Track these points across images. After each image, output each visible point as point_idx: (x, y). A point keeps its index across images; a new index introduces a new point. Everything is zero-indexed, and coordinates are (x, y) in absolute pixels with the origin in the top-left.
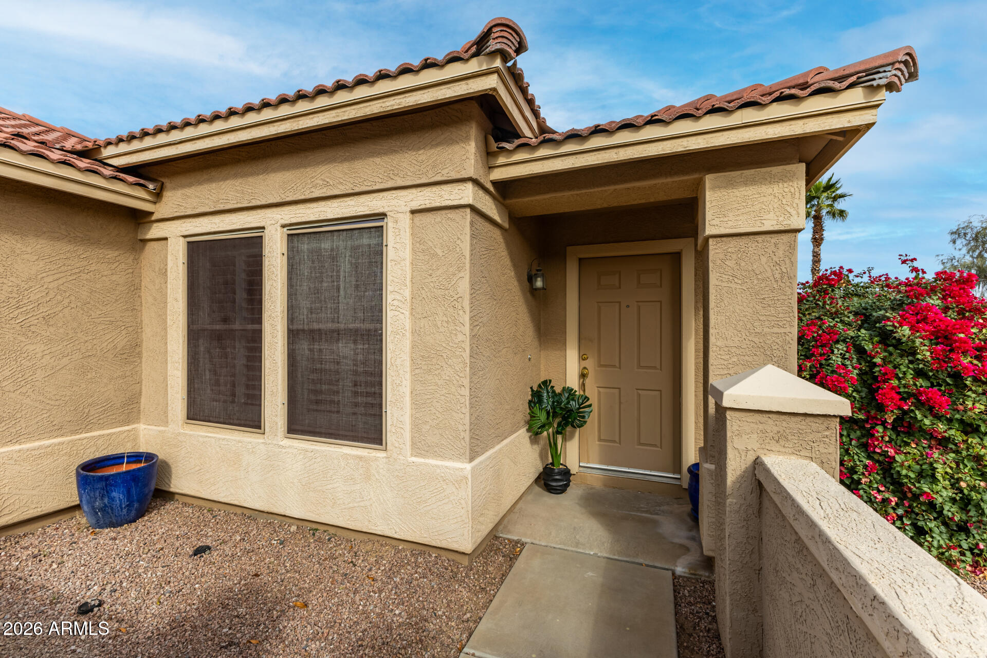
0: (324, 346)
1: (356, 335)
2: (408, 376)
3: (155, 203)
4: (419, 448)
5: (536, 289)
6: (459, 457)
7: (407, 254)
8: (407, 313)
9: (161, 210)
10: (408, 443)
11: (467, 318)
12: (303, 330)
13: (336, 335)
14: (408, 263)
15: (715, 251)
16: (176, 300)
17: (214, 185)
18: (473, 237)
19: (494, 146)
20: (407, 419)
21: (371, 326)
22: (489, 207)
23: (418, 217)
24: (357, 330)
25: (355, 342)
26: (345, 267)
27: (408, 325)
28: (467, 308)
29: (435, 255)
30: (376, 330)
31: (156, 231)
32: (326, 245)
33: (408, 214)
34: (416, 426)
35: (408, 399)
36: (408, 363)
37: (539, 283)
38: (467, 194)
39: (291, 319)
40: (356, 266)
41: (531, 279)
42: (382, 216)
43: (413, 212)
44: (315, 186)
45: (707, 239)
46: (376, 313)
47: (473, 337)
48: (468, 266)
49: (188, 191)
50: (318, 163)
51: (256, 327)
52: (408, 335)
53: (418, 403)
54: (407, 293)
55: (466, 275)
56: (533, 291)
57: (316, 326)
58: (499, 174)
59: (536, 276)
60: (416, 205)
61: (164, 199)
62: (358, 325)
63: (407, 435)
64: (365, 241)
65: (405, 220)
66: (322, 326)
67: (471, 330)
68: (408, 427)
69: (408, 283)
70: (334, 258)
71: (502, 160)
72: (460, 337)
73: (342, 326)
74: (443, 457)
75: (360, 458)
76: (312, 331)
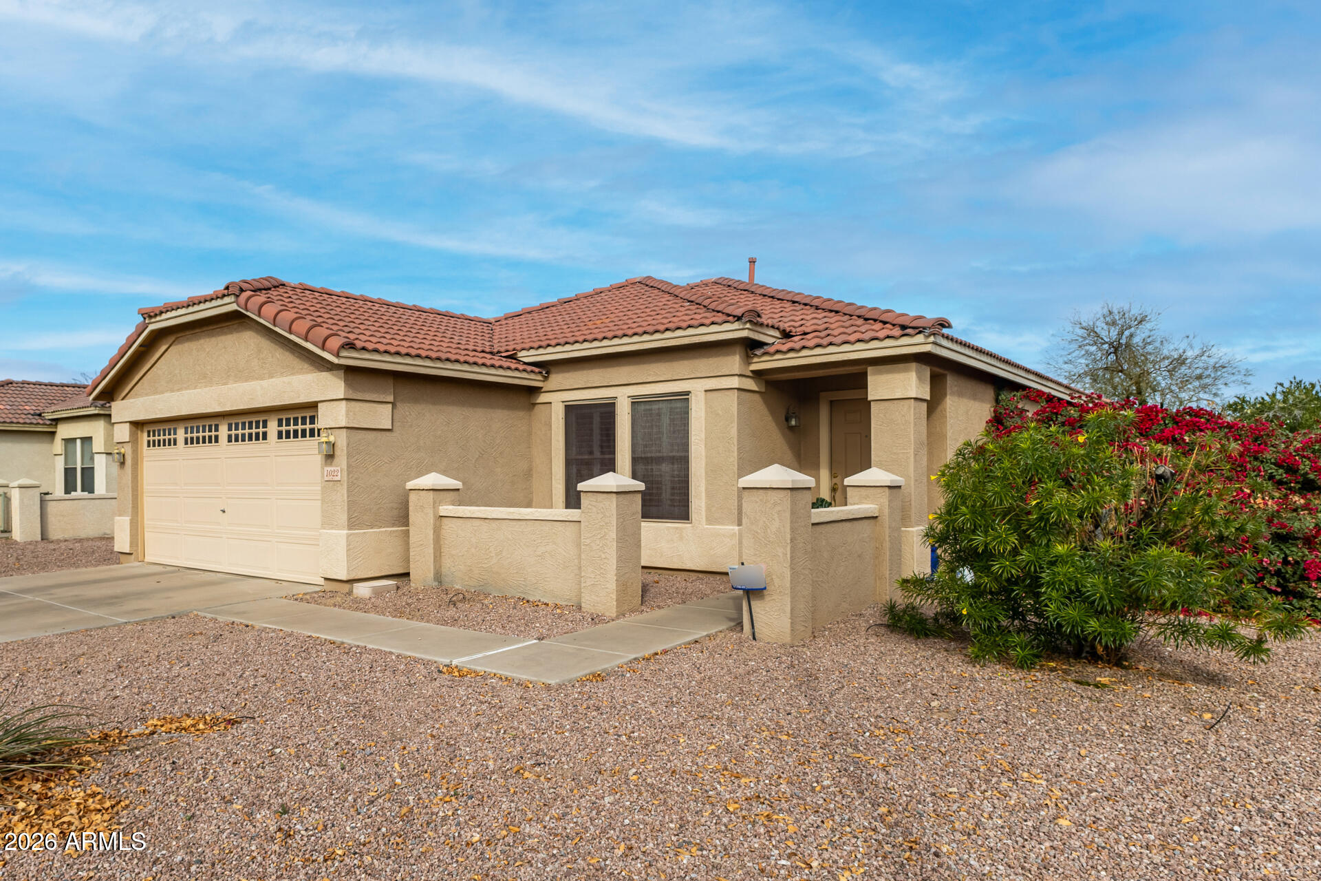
0: (654, 467)
1: (672, 460)
2: (704, 481)
3: (544, 381)
4: (710, 521)
5: (792, 427)
6: (732, 524)
7: (703, 414)
8: (703, 447)
9: (547, 386)
10: (704, 518)
11: (736, 448)
12: (641, 458)
13: (659, 460)
14: (703, 419)
15: (874, 408)
16: (558, 441)
17: (585, 372)
18: (739, 404)
19: (750, 352)
20: (703, 505)
21: (683, 454)
22: (751, 384)
23: (708, 393)
24: (674, 457)
25: (673, 464)
26: (666, 421)
27: (704, 454)
28: (736, 443)
29: (718, 414)
30: (685, 457)
31: (543, 398)
32: (655, 407)
33: (703, 393)
34: (708, 509)
35: (703, 494)
36: (704, 474)
37: (793, 423)
38: (735, 382)
39: (633, 451)
40: (672, 420)
41: (787, 419)
42: (688, 393)
43: (706, 391)
44: (649, 375)
45: (870, 402)
46: (685, 446)
47: (739, 459)
48: (736, 420)
49: (567, 375)
50: (651, 362)
51: (611, 456)
52: (704, 458)
53: (709, 495)
54: (703, 436)
55: (735, 425)
56: (791, 428)
57: (649, 455)
58: (754, 367)
59: (792, 417)
60: (708, 388)
61: (550, 379)
62: (674, 454)
63: (704, 513)
64: (679, 405)
65: (702, 395)
66: (653, 455)
67: (738, 455)
68: (704, 510)
69: (703, 429)
70: (659, 415)
71: (756, 360)
72: (732, 459)
73: (665, 454)
74: (723, 524)
75: (677, 528)
76: (646, 458)
